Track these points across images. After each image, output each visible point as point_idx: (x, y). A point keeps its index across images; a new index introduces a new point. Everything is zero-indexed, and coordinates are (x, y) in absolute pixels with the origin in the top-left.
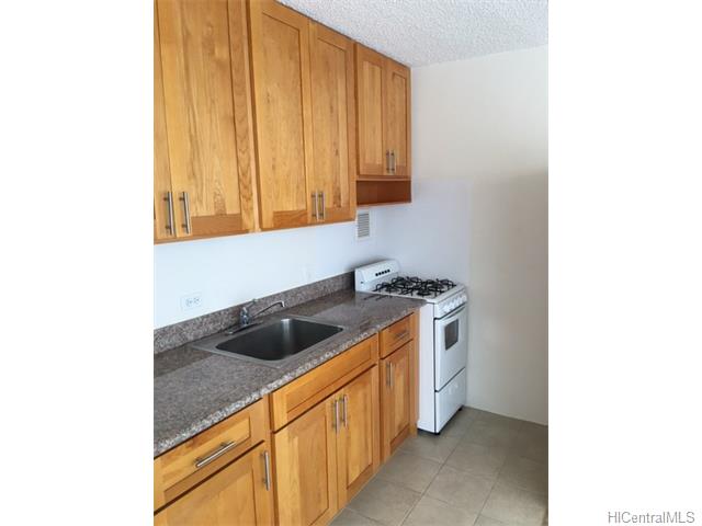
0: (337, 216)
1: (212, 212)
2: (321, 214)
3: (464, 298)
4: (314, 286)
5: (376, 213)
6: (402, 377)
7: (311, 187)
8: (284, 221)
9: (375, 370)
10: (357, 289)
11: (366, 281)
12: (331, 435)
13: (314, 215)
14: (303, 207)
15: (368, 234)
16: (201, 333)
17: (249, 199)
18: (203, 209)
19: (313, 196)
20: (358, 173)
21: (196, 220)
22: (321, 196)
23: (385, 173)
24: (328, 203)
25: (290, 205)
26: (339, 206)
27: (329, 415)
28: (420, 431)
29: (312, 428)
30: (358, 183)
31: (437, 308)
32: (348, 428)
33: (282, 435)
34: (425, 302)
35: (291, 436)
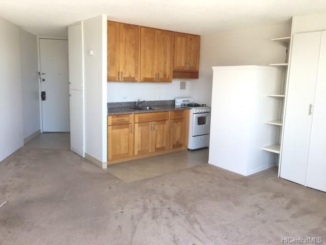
1: (128, 76)
2: (158, 79)
4: (161, 101)
7: (156, 72)
8: (146, 80)
12: (151, 132)
14: (152, 77)
15: (185, 89)
16: (126, 105)
17: (138, 73)
18: (127, 75)
19: (156, 74)
20: (174, 68)
21: (124, 78)
22: (159, 74)
23: (185, 69)
24: (161, 76)
25: (149, 76)
26: (166, 78)
27: (150, 126)
28: (189, 149)
29: (145, 127)
30: (174, 72)
31: (194, 110)
32: (156, 133)
33: (137, 125)
34: (191, 109)
35: (139, 126)
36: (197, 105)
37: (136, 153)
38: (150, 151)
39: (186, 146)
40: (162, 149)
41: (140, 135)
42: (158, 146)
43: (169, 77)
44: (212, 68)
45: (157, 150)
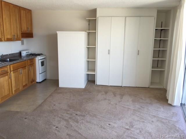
0: (18, 39)
2: (15, 39)
3: (45, 57)
5: (25, 40)
6: (32, 70)
7: (13, 34)
9: (27, 67)
10: (22, 55)
11: (24, 54)
12: (20, 75)
13: (14, 39)
14: (11, 37)
15: (24, 44)
17: (2, 36)
19: (13, 35)
20: (21, 31)
22: (14, 35)
23: (27, 32)
24: (16, 37)
25: (9, 37)
26: (18, 38)
27: (19, 72)
28: (37, 82)
29: (17, 73)
30: (22, 33)
31: (39, 58)
32: (22, 75)
33: (12, 72)
34: (37, 57)
35: (13, 73)
36: (39, 55)
37: (13, 92)
38: (20, 89)
39: (36, 81)
40: (26, 85)
41: (14, 79)
42: (24, 84)
43: (20, 37)
44: (56, 32)
45: (24, 86)
